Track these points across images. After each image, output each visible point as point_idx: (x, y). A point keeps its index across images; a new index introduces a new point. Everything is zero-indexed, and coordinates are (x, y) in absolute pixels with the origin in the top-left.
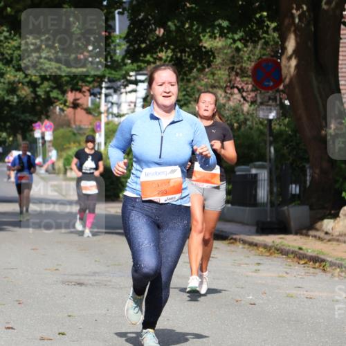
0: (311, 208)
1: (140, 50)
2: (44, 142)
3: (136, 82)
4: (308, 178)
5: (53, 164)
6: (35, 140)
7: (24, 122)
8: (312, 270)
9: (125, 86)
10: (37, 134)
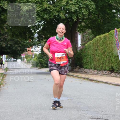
0: (71, 67)
1: (40, 40)
2: (23, 58)
3: (39, 46)
4: (71, 62)
5: (25, 61)
6: (22, 57)
7: (20, 54)
8: (72, 78)
9: (38, 46)
10: (22, 56)
